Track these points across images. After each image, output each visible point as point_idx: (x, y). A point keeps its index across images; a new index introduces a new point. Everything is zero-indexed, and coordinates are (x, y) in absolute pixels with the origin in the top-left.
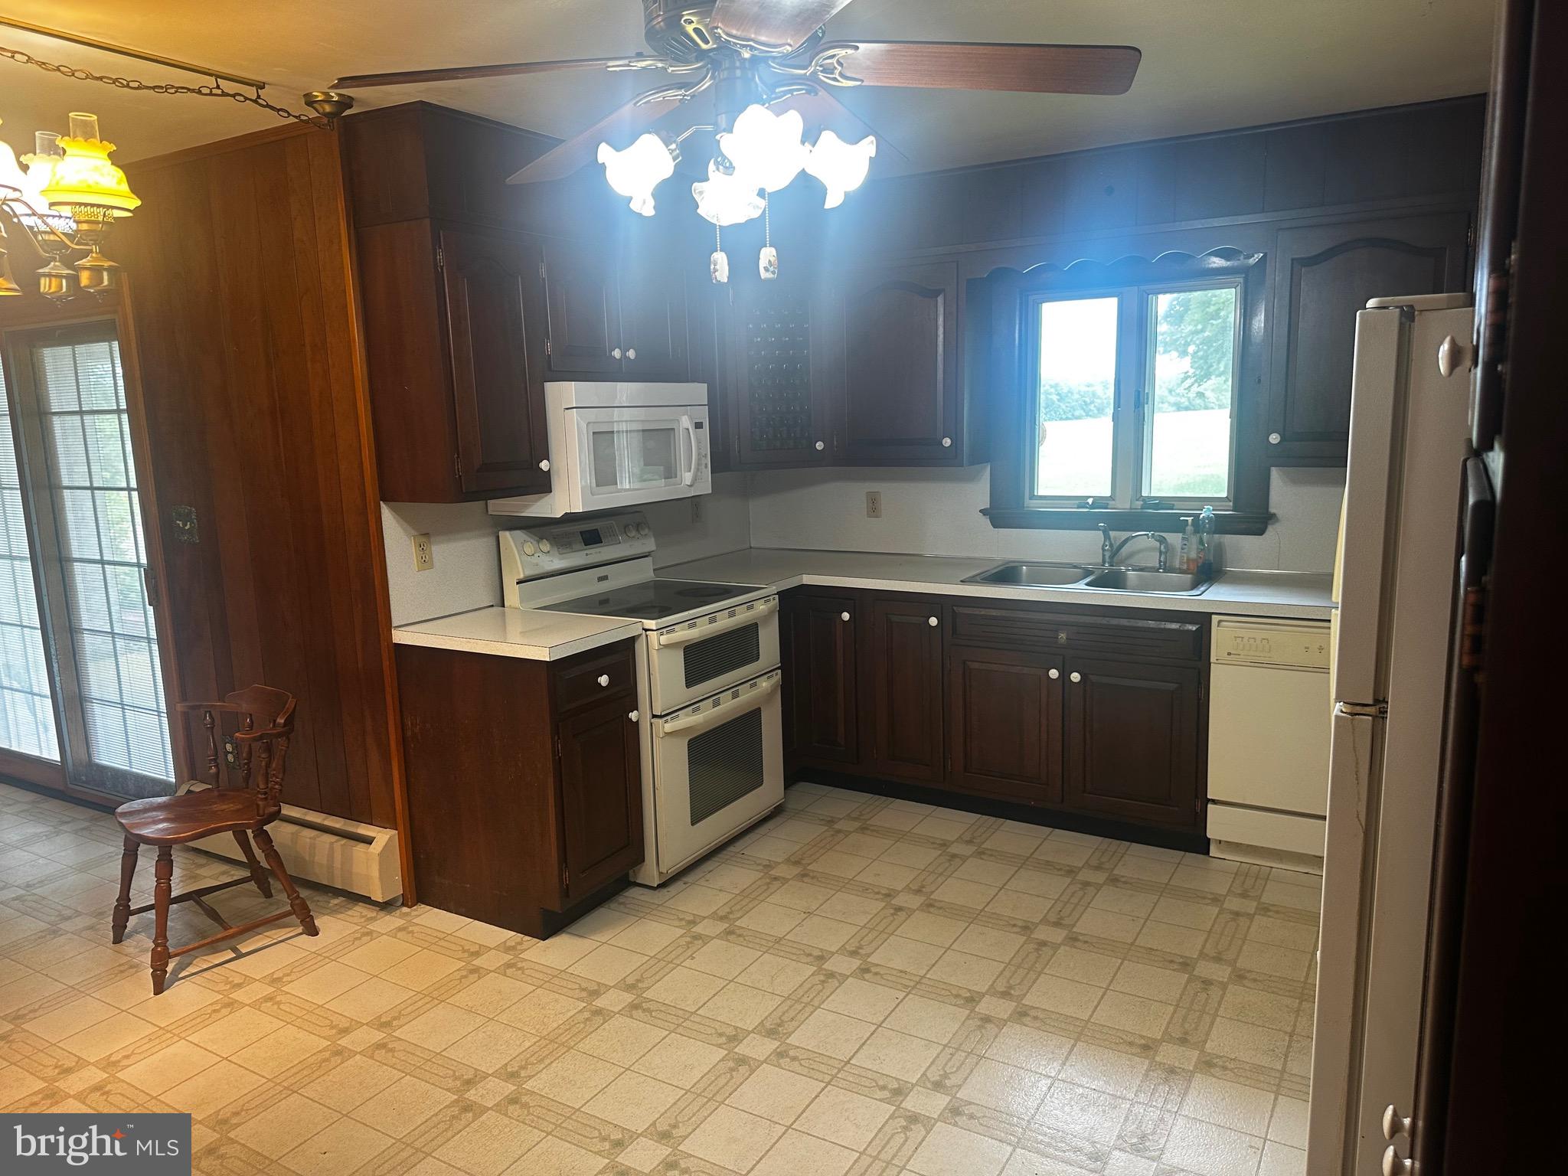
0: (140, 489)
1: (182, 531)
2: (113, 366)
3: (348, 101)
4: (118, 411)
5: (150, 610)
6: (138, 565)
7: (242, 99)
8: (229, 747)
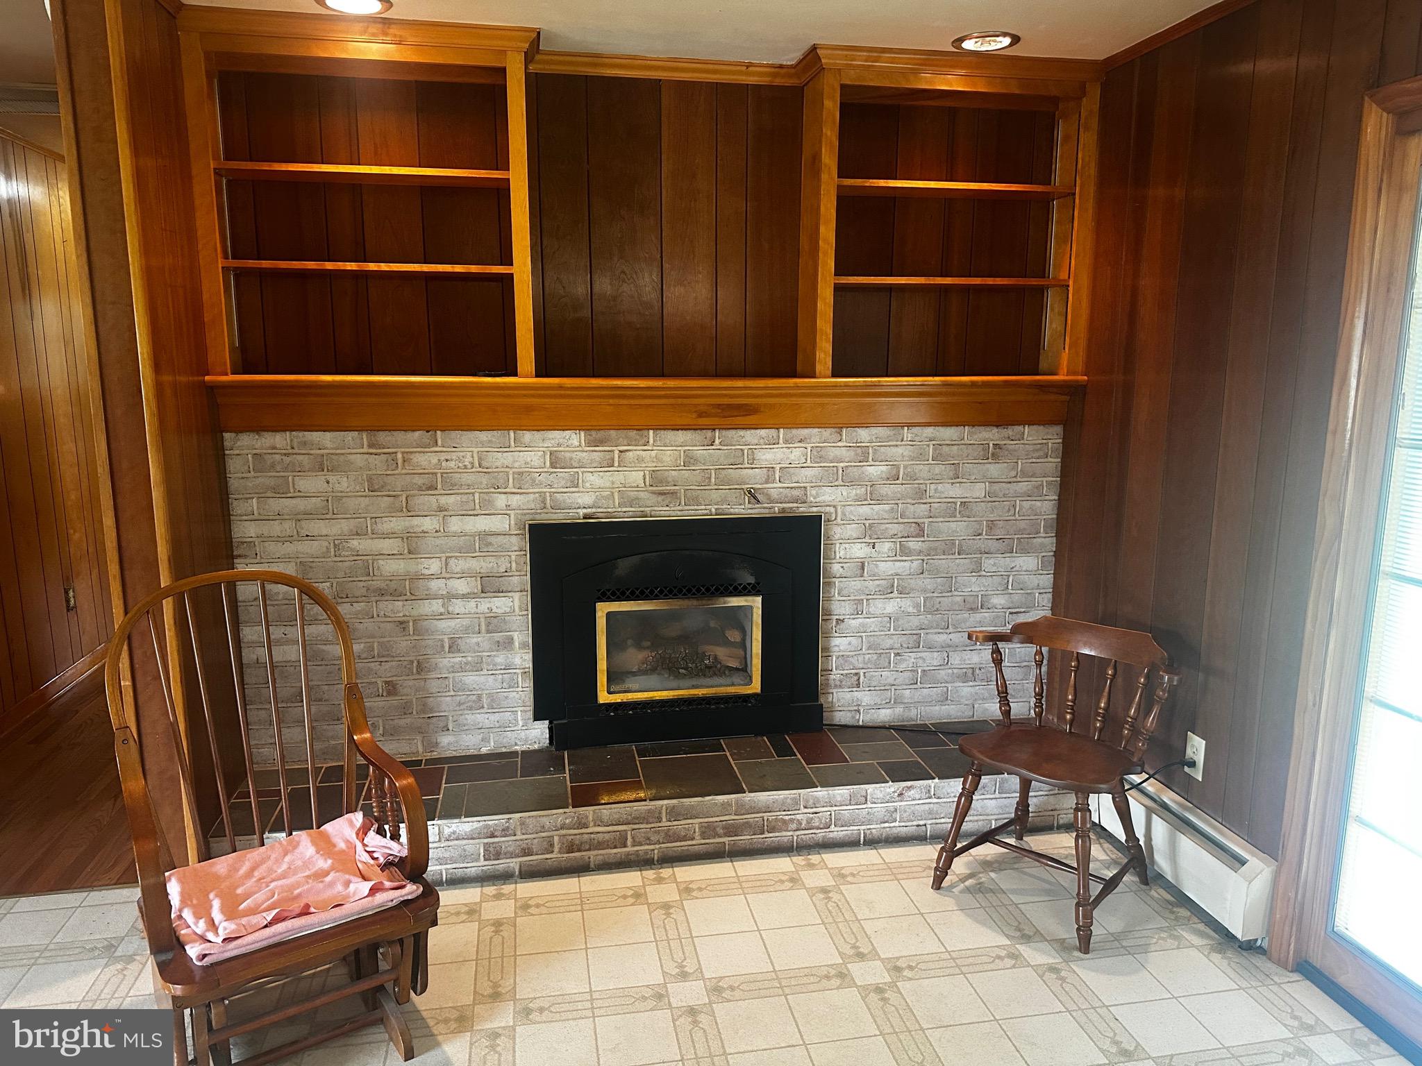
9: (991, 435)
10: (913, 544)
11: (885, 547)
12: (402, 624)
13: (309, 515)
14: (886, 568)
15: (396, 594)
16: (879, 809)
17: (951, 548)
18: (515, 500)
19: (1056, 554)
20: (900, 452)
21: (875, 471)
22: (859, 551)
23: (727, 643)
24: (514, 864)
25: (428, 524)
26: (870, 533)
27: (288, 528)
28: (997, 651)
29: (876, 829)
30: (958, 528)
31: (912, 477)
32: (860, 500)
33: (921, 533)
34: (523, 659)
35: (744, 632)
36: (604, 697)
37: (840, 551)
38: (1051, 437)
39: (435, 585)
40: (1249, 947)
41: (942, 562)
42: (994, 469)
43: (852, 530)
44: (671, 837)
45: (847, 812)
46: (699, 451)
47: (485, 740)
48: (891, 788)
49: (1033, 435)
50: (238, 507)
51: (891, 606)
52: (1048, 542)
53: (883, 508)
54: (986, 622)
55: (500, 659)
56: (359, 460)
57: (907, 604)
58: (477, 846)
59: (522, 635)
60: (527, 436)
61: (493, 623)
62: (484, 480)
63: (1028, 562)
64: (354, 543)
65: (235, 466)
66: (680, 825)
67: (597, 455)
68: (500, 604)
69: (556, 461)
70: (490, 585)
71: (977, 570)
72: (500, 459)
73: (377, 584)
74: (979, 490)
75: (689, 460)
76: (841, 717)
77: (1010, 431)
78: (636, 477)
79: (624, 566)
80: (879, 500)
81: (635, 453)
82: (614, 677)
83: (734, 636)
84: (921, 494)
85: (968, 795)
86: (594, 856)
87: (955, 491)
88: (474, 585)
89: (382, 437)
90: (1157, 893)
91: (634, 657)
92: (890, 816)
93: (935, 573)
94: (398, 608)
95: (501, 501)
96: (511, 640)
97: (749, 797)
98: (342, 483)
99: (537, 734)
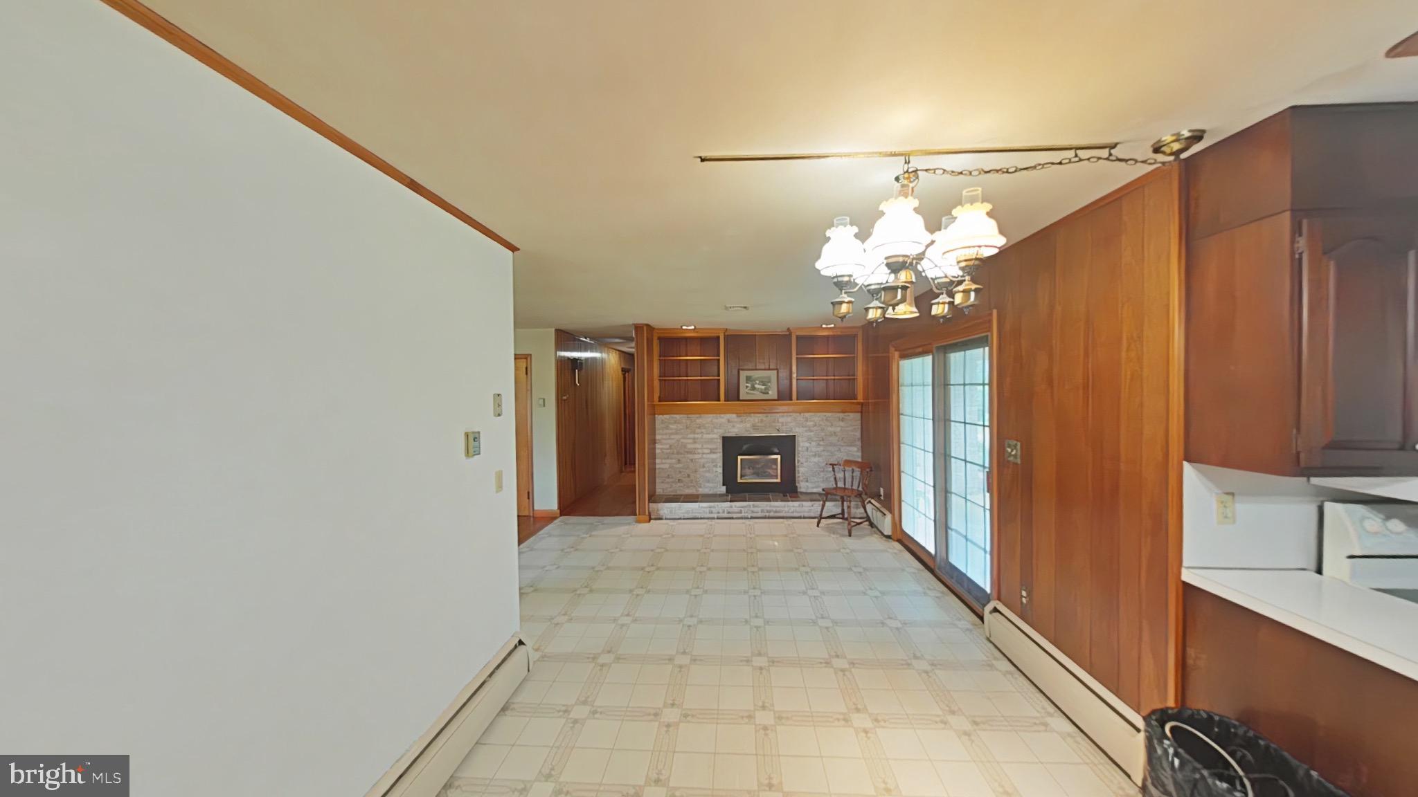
0: (991, 426)
1: (1010, 455)
2: (984, 362)
3: (1199, 134)
4: (984, 384)
5: (988, 495)
6: (984, 467)
7: (1095, 160)
8: (1024, 593)
9: (841, 415)
10: (821, 443)
11: (814, 444)
12: (692, 460)
13: (672, 434)
14: (814, 449)
15: (691, 453)
16: (807, 509)
17: (832, 444)
18: (719, 430)
19: (862, 447)
20: (816, 419)
21: (811, 424)
22: (807, 444)
23: (773, 469)
24: (715, 516)
25: (699, 436)
26: (810, 440)
27: (668, 437)
28: (833, 468)
29: (806, 515)
30: (833, 439)
31: (820, 425)
32: (806, 431)
33: (823, 440)
34: (720, 470)
35: (777, 465)
36: (739, 481)
37: (801, 444)
38: (858, 416)
39: (700, 451)
40: (888, 537)
41: (830, 448)
42: (842, 424)
43: (805, 439)
44: (753, 512)
45: (798, 509)
46: (764, 419)
47: (710, 490)
48: (809, 503)
49: (852, 415)
50: (657, 432)
51: (816, 459)
52: (859, 443)
53: (812, 433)
54: (833, 461)
55: (714, 469)
56: (684, 421)
57: (820, 459)
58: (707, 510)
59: (720, 464)
60: (722, 415)
61: (713, 461)
62: (712, 426)
63: (855, 449)
64: (682, 440)
65: (657, 422)
66: (755, 509)
67: (739, 419)
68: (714, 456)
69: (729, 421)
70: (712, 451)
71: (840, 450)
72: (715, 421)
73: (686, 450)
74: (839, 429)
75: (762, 421)
76: (803, 490)
77: (846, 414)
78: (748, 425)
79: (745, 447)
80: (811, 431)
81: (748, 419)
82: (742, 476)
83: (774, 467)
84: (823, 430)
85: (823, 506)
86: (735, 516)
87: (832, 429)
88: (708, 451)
89: (690, 416)
90: (874, 529)
91: (748, 471)
92: (809, 512)
93: (828, 451)
94: (691, 456)
95: (715, 431)
96: (717, 465)
97: (773, 503)
98: (680, 426)
99: (724, 489)
